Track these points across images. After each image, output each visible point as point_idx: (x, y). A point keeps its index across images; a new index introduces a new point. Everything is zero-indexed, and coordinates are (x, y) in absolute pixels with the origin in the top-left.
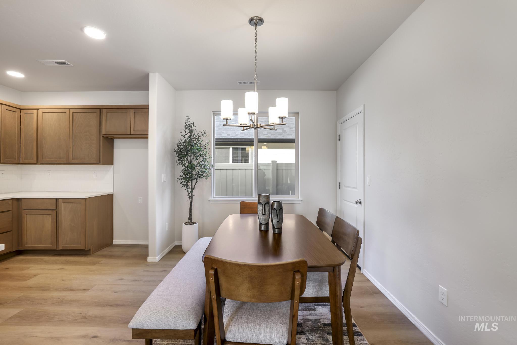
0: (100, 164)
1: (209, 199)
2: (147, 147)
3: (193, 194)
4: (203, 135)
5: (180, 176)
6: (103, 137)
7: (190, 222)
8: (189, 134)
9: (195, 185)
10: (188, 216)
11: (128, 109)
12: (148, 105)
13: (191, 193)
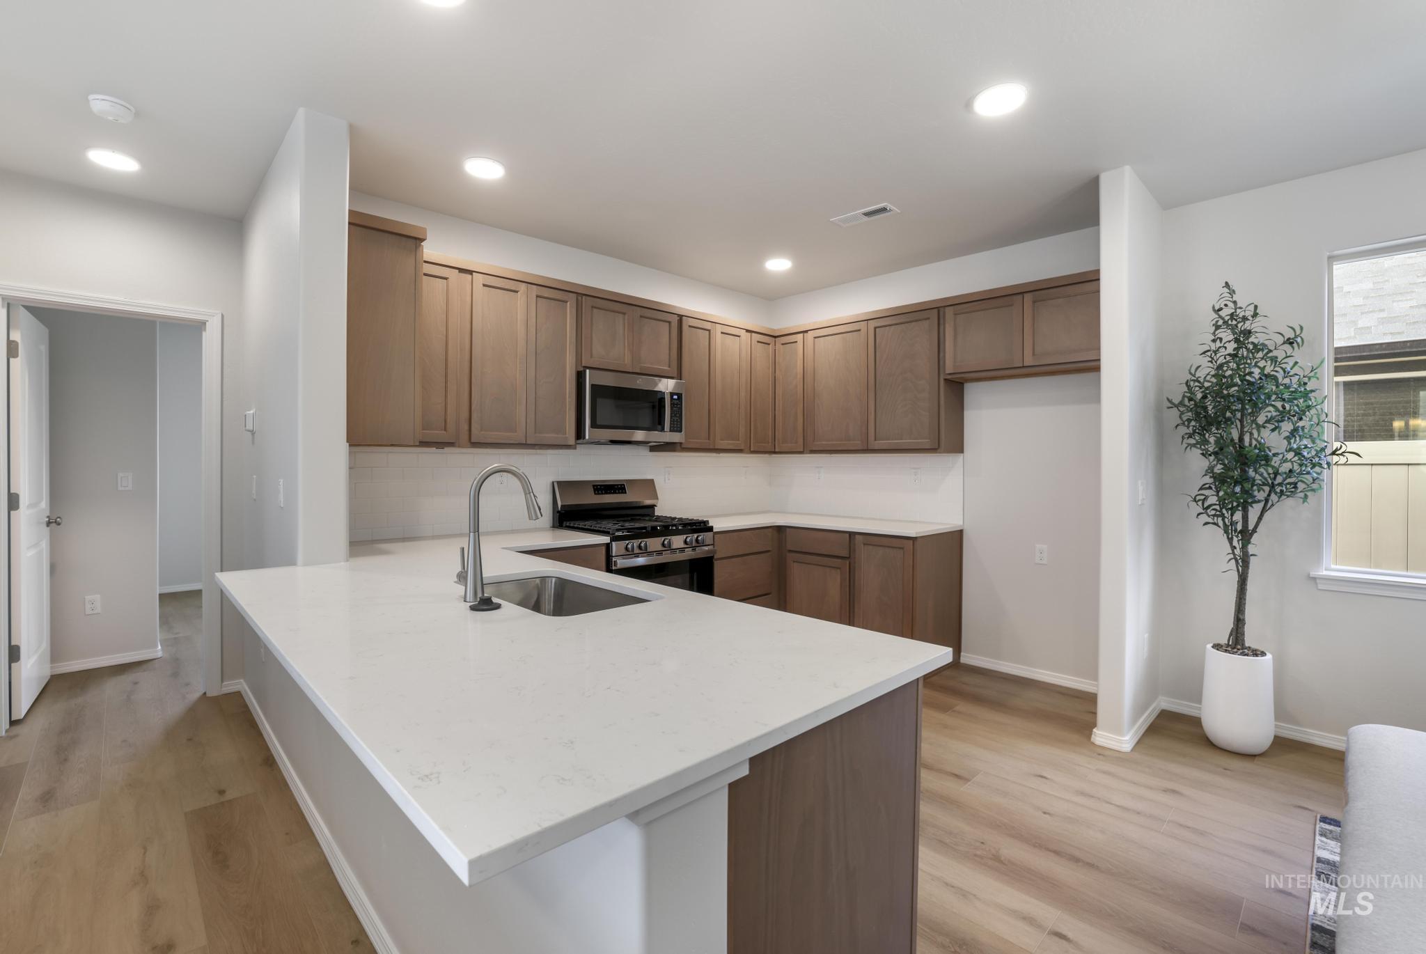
0: (939, 450)
1: (1313, 574)
2: (1096, 398)
3: (1251, 549)
4: (1290, 342)
5: (1201, 489)
6: (945, 380)
7: (1236, 643)
8: (1231, 347)
9: (1260, 518)
10: (1230, 624)
11: (1015, 297)
12: (1098, 272)
13: (1244, 548)
